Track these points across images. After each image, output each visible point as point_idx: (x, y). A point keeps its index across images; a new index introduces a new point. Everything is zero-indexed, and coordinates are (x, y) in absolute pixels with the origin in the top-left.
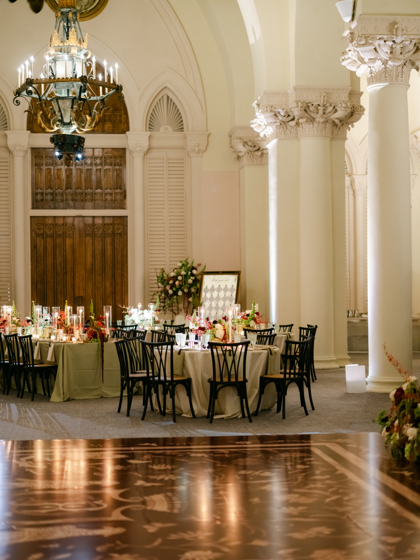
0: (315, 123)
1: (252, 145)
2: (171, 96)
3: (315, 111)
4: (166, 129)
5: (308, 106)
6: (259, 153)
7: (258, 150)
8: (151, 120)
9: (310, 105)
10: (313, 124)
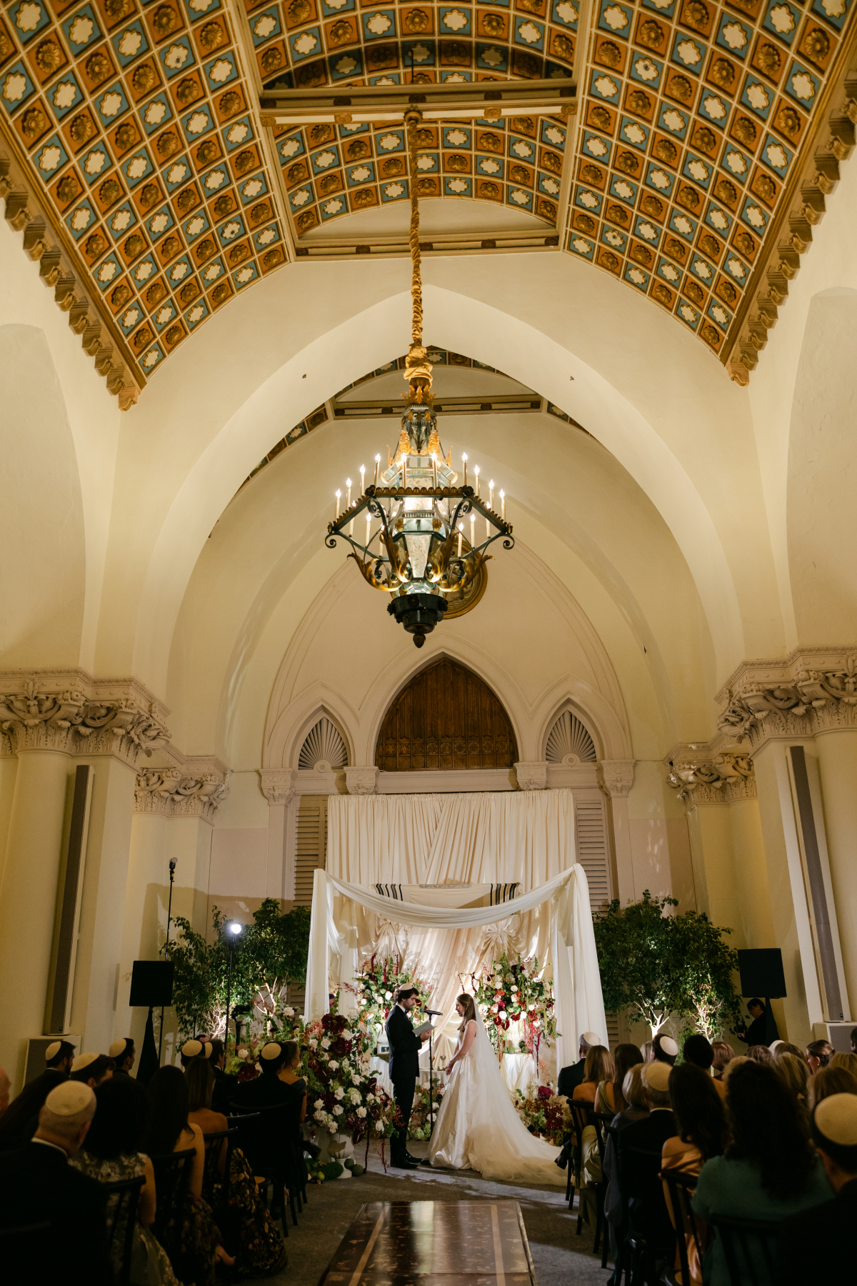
0: (840, 706)
1: (707, 772)
2: (576, 713)
3: (839, 685)
4: (571, 760)
5: (827, 678)
6: (718, 784)
7: (718, 779)
8: (549, 748)
9: (829, 675)
10: (837, 708)
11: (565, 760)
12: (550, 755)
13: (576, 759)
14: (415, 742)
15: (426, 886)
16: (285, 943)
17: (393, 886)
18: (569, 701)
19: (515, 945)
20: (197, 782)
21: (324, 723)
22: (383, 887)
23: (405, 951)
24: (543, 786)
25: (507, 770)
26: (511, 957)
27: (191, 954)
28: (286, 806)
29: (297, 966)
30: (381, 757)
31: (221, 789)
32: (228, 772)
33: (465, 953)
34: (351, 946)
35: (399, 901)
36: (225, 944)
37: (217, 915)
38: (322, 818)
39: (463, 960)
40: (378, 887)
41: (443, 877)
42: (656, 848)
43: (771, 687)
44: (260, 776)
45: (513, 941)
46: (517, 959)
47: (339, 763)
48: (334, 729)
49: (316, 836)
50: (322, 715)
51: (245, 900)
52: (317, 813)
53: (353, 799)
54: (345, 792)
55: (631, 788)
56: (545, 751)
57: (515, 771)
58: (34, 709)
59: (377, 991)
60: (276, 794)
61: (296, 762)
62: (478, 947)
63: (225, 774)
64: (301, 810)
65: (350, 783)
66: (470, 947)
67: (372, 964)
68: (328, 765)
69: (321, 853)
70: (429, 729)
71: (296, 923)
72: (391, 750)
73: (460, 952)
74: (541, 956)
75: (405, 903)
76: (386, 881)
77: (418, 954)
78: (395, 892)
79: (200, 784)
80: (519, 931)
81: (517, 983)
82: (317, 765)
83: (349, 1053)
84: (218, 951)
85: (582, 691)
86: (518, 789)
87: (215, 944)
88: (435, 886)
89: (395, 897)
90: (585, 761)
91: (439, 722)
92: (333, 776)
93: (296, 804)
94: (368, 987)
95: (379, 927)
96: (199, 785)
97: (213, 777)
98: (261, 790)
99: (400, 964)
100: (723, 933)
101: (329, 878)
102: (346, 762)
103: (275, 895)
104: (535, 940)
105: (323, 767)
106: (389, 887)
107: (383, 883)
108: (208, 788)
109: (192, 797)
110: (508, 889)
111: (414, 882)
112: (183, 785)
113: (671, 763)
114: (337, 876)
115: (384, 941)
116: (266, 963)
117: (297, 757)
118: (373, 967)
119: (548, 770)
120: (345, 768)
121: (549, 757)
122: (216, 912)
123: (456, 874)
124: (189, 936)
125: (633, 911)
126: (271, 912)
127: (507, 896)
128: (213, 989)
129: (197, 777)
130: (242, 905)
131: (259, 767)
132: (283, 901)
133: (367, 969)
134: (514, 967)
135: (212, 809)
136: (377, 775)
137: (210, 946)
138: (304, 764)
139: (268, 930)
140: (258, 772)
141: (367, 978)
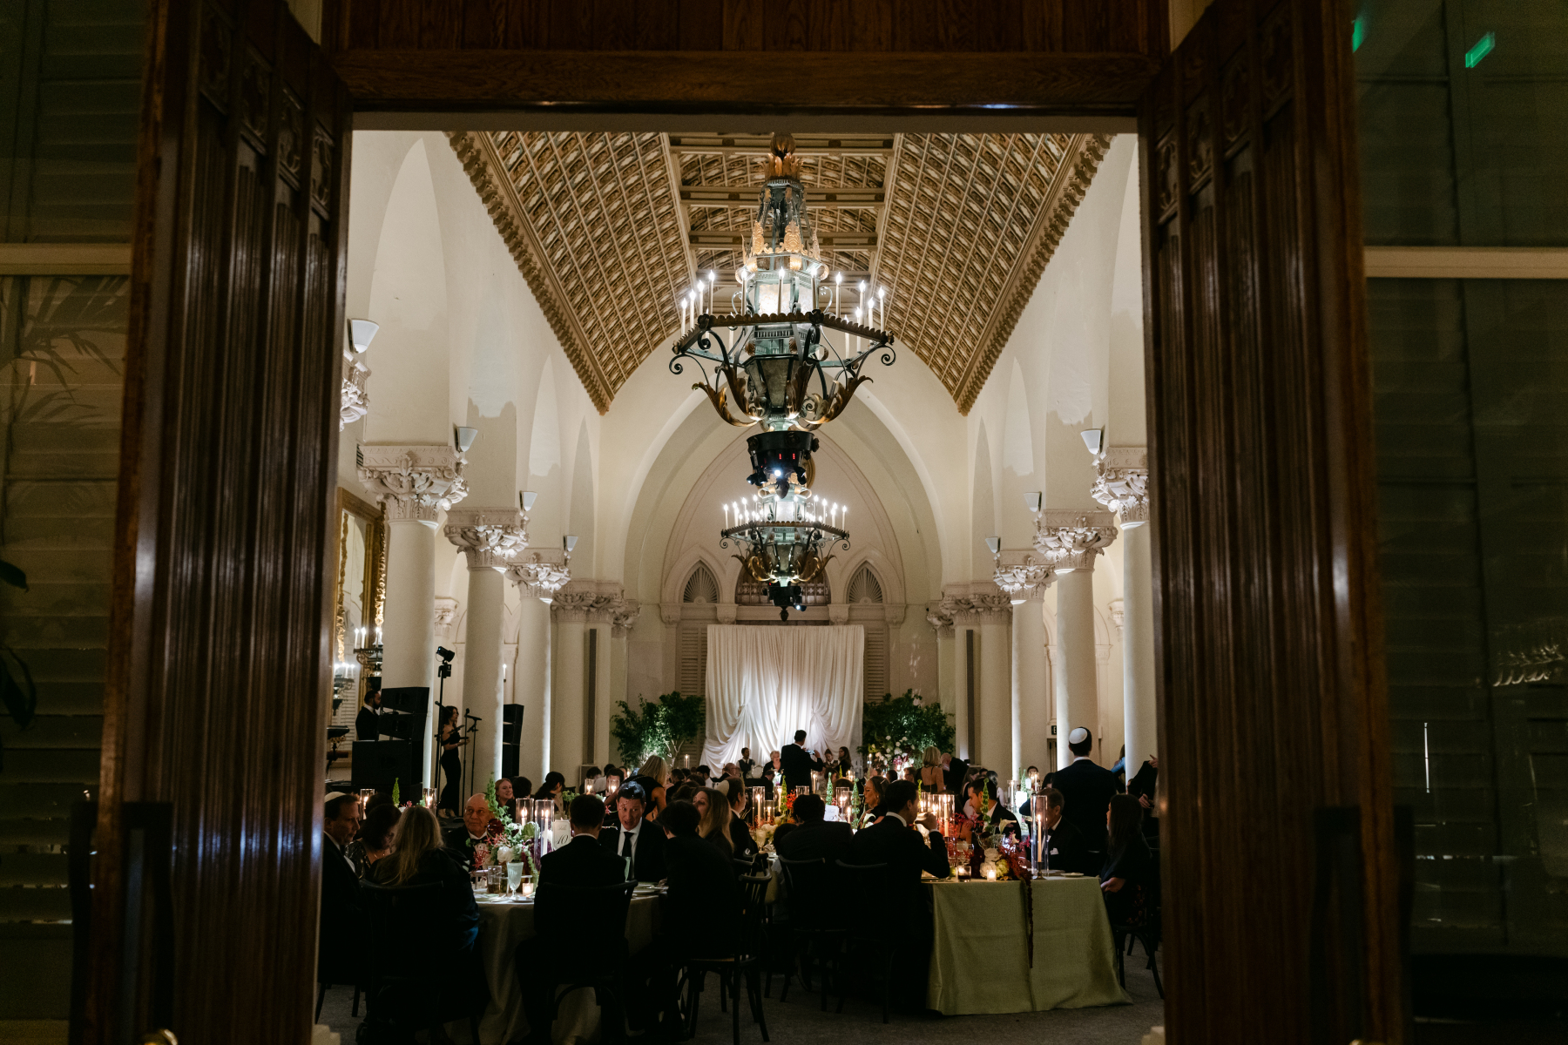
11: (862, 601)
12: (851, 597)
13: (869, 600)
18: (866, 562)
42: (915, 662)
43: (960, 598)
44: (660, 607)
50: (700, 565)
55: (903, 622)
58: (569, 601)
60: (671, 620)
85: (875, 557)
90: (876, 602)
100: (948, 716)
105: (700, 601)
113: (928, 610)
124: (627, 711)
125: (898, 701)
128: (644, 742)
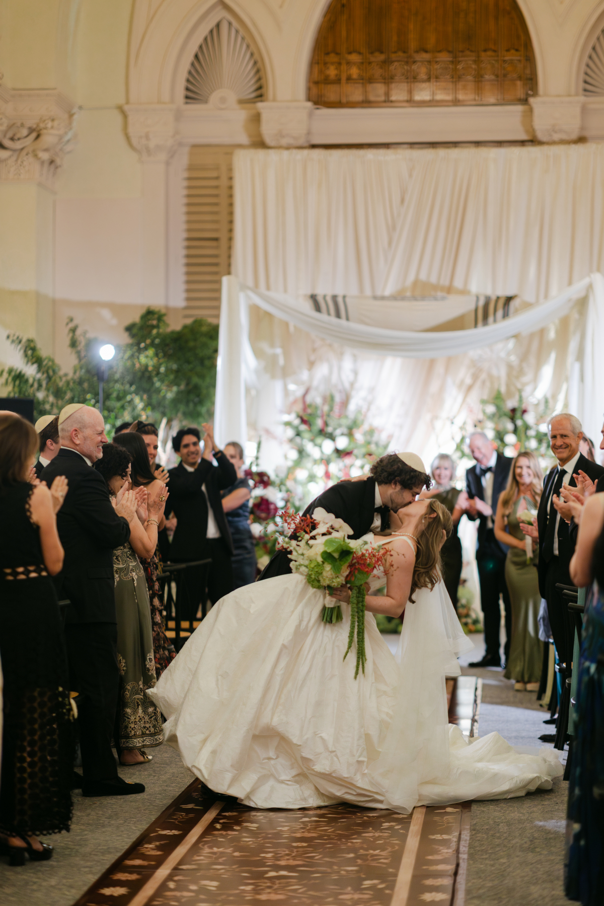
14: (372, 59)
15: (383, 298)
16: (177, 371)
17: (334, 298)
19: (517, 377)
20: (31, 130)
21: (224, 28)
22: (320, 299)
23: (352, 385)
24: (574, 136)
25: (519, 108)
26: (510, 394)
27: (40, 386)
28: (168, 164)
29: (195, 405)
30: (317, 83)
31: (66, 138)
32: (75, 110)
33: (442, 389)
34: (273, 377)
35: (343, 322)
36: (88, 371)
37: (73, 330)
38: (224, 182)
39: (439, 399)
40: (313, 298)
41: (411, 278)
45: (515, 373)
46: (517, 397)
47: (248, 91)
48: (239, 39)
49: (215, 209)
51: (112, 307)
52: (215, 174)
53: (273, 156)
54: (260, 144)
56: (582, 76)
57: (531, 110)
59: (312, 440)
61: (181, 92)
62: (462, 382)
63: (71, 116)
64: (191, 168)
65: (268, 131)
66: (449, 381)
67: (304, 402)
68: (232, 98)
69: (223, 236)
70: (395, 38)
71: (191, 344)
72: (332, 72)
73: (434, 386)
74: (555, 397)
75: (353, 325)
76: (323, 290)
77: (372, 390)
78: (338, 308)
79: (37, 133)
80: (524, 358)
81: (515, 431)
82: (214, 98)
83: (274, 516)
84: (80, 382)
86: (533, 141)
87: (75, 372)
88: (396, 297)
89: (338, 315)
91: (411, 26)
92: (240, 116)
93: (183, 160)
94: (298, 434)
95: (314, 350)
96: (34, 135)
97: (56, 123)
98: (128, 138)
99: (345, 404)
101: (243, 287)
102: (260, 94)
103: (157, 301)
104: (547, 371)
106: (329, 300)
107: (320, 292)
108: (48, 139)
109: (24, 152)
110: (501, 303)
111: (368, 292)
112: (10, 135)
114: (250, 282)
115: (322, 370)
116: (150, 398)
117: (181, 84)
118: (306, 407)
119: (584, 109)
120: (260, 105)
121: (589, 87)
122: (71, 325)
123: (430, 273)
126: (153, 327)
127: (500, 313)
129: (31, 123)
130: (106, 314)
131: (121, 101)
132: (167, 308)
133: (299, 407)
134: (514, 411)
135: (52, 167)
136: (310, 115)
137: (66, 375)
138: (192, 95)
139: (151, 352)
140: (121, 109)
141: (297, 422)
